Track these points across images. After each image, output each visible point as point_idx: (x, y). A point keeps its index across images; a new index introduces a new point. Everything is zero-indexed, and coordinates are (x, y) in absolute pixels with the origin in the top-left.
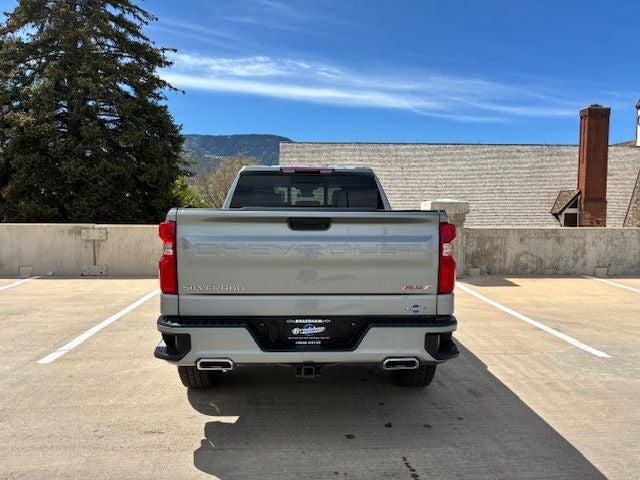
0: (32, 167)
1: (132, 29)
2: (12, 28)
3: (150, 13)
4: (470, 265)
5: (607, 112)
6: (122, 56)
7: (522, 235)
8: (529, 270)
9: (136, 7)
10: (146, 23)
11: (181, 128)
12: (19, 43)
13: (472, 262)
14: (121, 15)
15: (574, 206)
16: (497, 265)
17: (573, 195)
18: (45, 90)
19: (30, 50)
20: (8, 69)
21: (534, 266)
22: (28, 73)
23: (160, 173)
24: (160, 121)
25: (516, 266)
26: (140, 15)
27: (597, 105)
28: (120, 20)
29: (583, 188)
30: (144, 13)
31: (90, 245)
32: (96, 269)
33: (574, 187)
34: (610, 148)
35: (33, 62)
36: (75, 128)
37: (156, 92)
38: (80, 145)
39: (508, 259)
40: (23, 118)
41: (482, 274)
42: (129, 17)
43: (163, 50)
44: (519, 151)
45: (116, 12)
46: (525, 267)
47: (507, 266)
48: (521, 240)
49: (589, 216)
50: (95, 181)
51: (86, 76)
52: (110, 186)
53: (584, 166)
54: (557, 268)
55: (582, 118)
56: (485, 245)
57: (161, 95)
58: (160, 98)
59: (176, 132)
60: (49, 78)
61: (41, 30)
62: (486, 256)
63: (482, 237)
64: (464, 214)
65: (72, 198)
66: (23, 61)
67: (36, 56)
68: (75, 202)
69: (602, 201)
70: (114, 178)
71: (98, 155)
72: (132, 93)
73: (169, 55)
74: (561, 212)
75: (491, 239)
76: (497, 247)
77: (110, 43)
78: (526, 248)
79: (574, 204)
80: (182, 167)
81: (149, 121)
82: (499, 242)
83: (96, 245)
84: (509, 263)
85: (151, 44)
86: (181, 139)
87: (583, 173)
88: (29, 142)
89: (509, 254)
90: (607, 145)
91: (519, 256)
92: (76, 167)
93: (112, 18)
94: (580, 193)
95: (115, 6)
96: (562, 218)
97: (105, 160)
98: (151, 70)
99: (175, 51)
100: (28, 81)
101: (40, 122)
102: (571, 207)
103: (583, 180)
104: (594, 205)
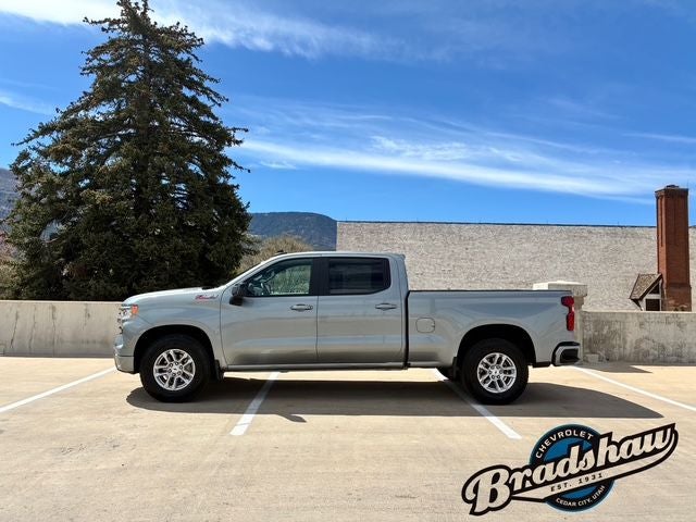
0: (104, 245)
1: (205, 110)
2: (86, 107)
3: (221, 94)
4: (588, 351)
5: (685, 192)
6: (192, 136)
7: (641, 320)
8: (651, 357)
9: (210, 90)
10: (220, 105)
11: (248, 206)
13: (590, 347)
14: (194, 96)
15: (656, 291)
16: (616, 350)
17: (653, 280)
18: (121, 169)
19: (105, 128)
20: (82, 147)
21: (656, 352)
22: (102, 151)
23: (227, 252)
25: (638, 353)
26: (214, 97)
27: (673, 186)
28: (193, 101)
29: (664, 271)
30: (216, 95)
33: (654, 270)
34: (690, 230)
35: (104, 141)
36: (142, 206)
37: (225, 170)
39: (628, 346)
40: (101, 195)
41: (600, 360)
42: (203, 99)
43: (234, 129)
44: (590, 232)
46: (647, 353)
47: (628, 352)
48: (641, 324)
49: (672, 302)
51: (161, 155)
53: (663, 248)
54: (680, 356)
55: (658, 198)
56: (602, 329)
57: (229, 173)
58: (229, 177)
59: (244, 210)
60: (125, 157)
61: (118, 111)
62: (604, 342)
63: (599, 321)
64: (582, 297)
66: (95, 139)
67: (108, 134)
68: (143, 281)
69: (686, 285)
70: (183, 257)
73: (238, 136)
74: (641, 299)
75: (609, 323)
76: (615, 332)
77: (181, 122)
78: (646, 334)
79: (655, 289)
80: (245, 246)
82: (618, 327)
84: (629, 349)
85: (222, 124)
86: (248, 218)
87: (663, 256)
88: (102, 219)
89: (629, 339)
90: (687, 228)
91: (640, 341)
92: (148, 245)
93: (186, 99)
94: (661, 277)
95: (190, 88)
96: (643, 304)
98: (220, 148)
99: (247, 131)
100: (102, 159)
101: (116, 200)
102: (652, 293)
103: (664, 263)
104: (678, 290)
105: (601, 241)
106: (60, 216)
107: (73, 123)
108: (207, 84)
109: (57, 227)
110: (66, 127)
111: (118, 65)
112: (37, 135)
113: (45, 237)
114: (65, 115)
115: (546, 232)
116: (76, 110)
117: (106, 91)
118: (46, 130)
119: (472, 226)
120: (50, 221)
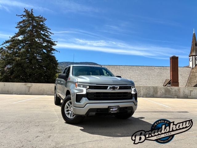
0: (19, 71)
1: (46, 36)
2: (17, 36)
5: (177, 58)
6: (44, 43)
9: (48, 31)
12: (19, 40)
15: (170, 84)
17: (169, 81)
18: (24, 52)
19: (22, 41)
20: (15, 46)
22: (20, 47)
23: (51, 72)
24: (52, 59)
26: (49, 33)
27: (174, 56)
28: (44, 35)
29: (172, 78)
30: (51, 33)
31: (28, 87)
32: (29, 93)
33: (169, 78)
35: (22, 45)
36: (30, 61)
37: (52, 52)
38: (31, 65)
40: (18, 58)
42: (46, 34)
43: (54, 42)
44: (154, 68)
45: (43, 33)
50: (34, 74)
52: (38, 76)
53: (171, 73)
55: (170, 59)
57: (53, 53)
58: (53, 54)
59: (56, 62)
60: (25, 49)
61: (24, 37)
65: (28, 78)
66: (19, 44)
67: (23, 43)
68: (29, 79)
71: (35, 68)
72: (46, 52)
73: (56, 43)
77: (41, 40)
80: (58, 71)
81: (49, 59)
83: (29, 87)
85: (52, 40)
86: (58, 64)
88: (18, 64)
90: (178, 67)
92: (30, 71)
93: (42, 34)
94: (171, 80)
95: (43, 31)
97: (37, 69)
100: (20, 50)
101: (21, 60)
102: (168, 84)
103: (171, 76)
104: (175, 84)
105: (157, 70)
106: (9, 63)
107: (14, 40)
108: (48, 30)
109: (9, 66)
110: (12, 41)
111: (25, 26)
112: (5, 43)
113: (6, 69)
114: (12, 38)
115: (143, 68)
116: (14, 37)
117: (21, 33)
118: (7, 42)
119: (123, 66)
120: (7, 65)
